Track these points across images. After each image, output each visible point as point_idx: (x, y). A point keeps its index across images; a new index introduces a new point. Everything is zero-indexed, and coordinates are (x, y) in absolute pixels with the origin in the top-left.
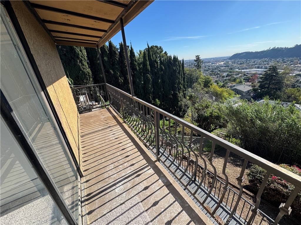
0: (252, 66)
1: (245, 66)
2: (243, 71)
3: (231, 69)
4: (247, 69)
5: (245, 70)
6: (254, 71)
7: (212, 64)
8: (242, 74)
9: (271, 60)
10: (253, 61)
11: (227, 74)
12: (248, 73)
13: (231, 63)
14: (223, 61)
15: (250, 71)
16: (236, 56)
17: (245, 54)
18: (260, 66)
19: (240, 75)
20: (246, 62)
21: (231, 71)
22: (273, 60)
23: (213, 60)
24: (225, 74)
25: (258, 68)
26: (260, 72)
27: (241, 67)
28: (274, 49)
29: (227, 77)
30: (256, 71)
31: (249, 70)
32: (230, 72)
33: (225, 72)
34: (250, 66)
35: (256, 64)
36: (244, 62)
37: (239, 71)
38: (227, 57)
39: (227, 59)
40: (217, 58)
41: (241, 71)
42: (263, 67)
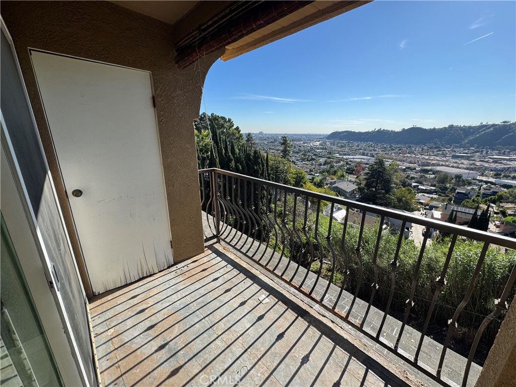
0: (356, 151)
1: (347, 150)
2: (345, 157)
3: (330, 153)
4: (349, 155)
5: (348, 157)
6: (358, 158)
7: (303, 143)
8: (343, 161)
9: (377, 145)
10: (356, 144)
11: (325, 161)
12: (351, 161)
13: (330, 145)
14: (318, 140)
15: (353, 158)
16: (335, 135)
17: (346, 133)
18: (366, 152)
19: (342, 163)
20: (349, 144)
21: (330, 156)
22: (379, 145)
23: (305, 137)
24: (322, 160)
25: (363, 154)
26: (365, 161)
27: (342, 151)
28: (379, 131)
29: (324, 165)
30: (361, 159)
32: (329, 158)
33: (322, 157)
34: (353, 150)
35: (360, 149)
36: (345, 145)
37: (340, 156)
38: (323, 135)
39: (323, 138)
40: (311, 135)
41: (342, 157)
42: (369, 155)
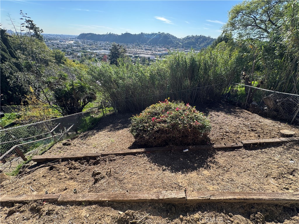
0: (100, 47)
1: (94, 46)
2: (94, 51)
3: (84, 49)
5: (96, 51)
6: (103, 52)
8: (94, 54)
10: (99, 43)
12: (99, 54)
13: (81, 43)
14: (71, 39)
16: (83, 36)
20: (94, 43)
21: (84, 51)
24: (79, 54)
25: (105, 49)
27: (92, 48)
30: (105, 52)
31: (99, 51)
33: (79, 52)
34: (98, 47)
35: (102, 46)
36: (92, 43)
37: (91, 51)
38: (75, 36)
39: (75, 38)
40: (64, 36)
42: (109, 49)
